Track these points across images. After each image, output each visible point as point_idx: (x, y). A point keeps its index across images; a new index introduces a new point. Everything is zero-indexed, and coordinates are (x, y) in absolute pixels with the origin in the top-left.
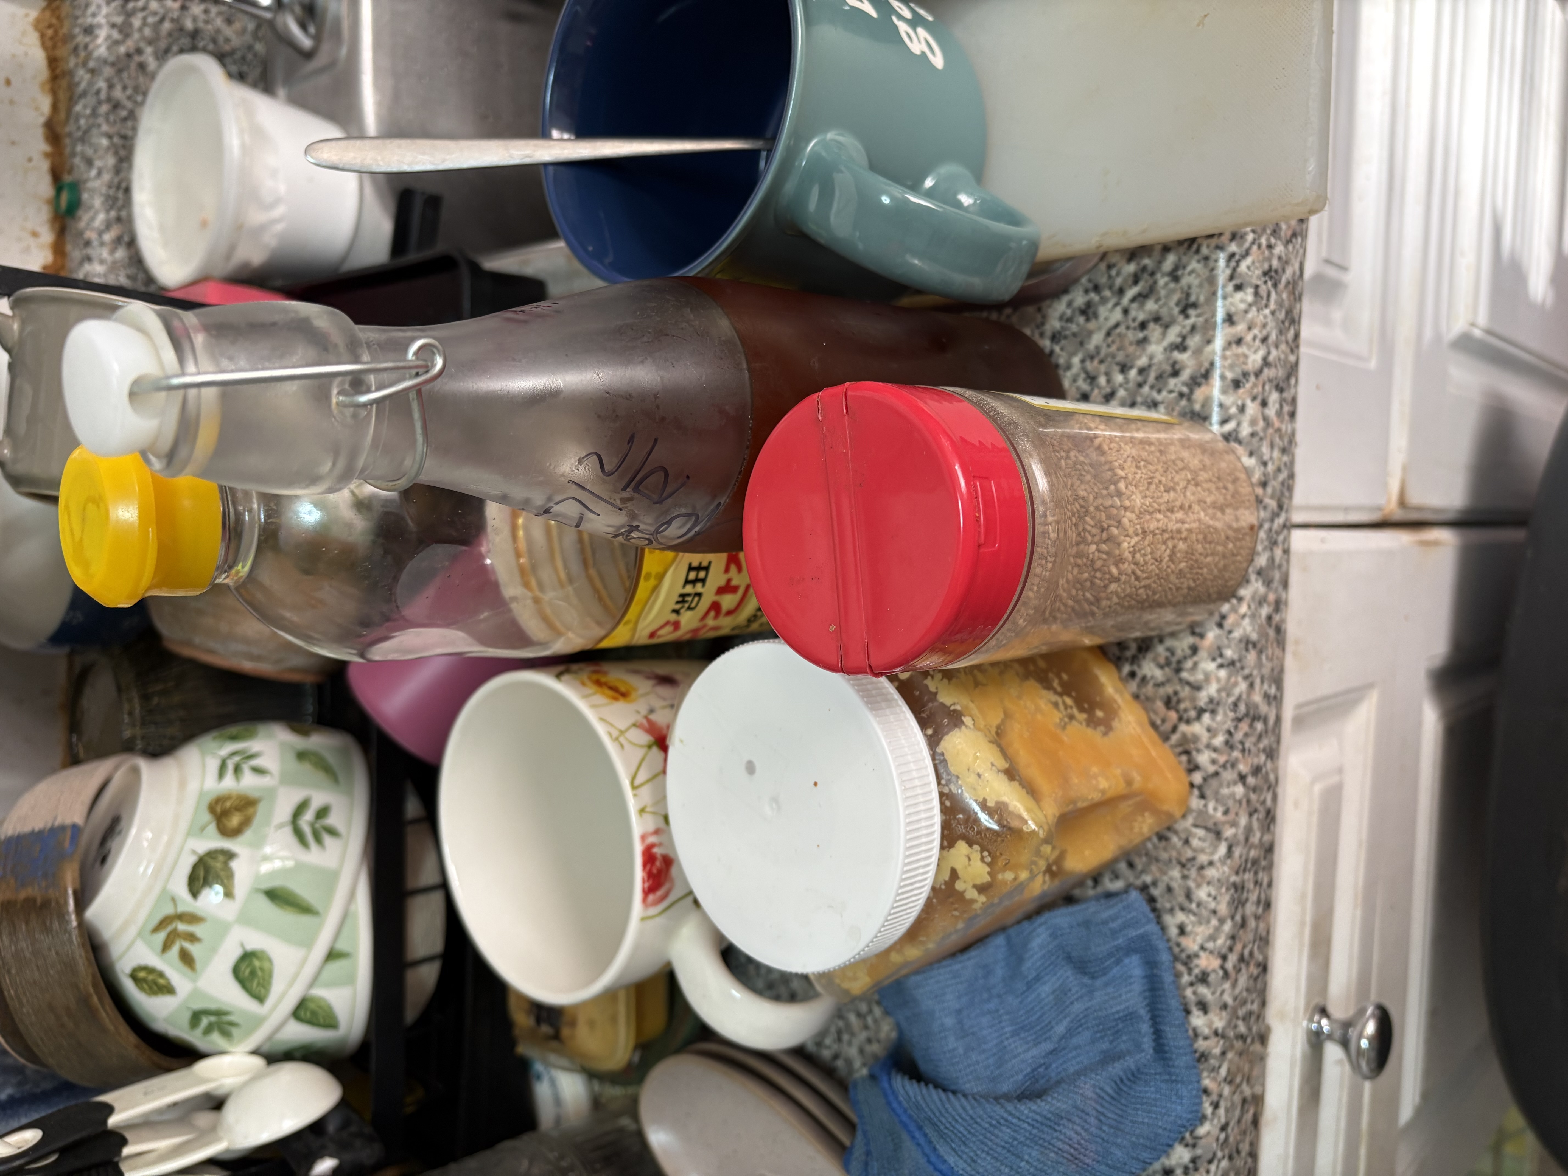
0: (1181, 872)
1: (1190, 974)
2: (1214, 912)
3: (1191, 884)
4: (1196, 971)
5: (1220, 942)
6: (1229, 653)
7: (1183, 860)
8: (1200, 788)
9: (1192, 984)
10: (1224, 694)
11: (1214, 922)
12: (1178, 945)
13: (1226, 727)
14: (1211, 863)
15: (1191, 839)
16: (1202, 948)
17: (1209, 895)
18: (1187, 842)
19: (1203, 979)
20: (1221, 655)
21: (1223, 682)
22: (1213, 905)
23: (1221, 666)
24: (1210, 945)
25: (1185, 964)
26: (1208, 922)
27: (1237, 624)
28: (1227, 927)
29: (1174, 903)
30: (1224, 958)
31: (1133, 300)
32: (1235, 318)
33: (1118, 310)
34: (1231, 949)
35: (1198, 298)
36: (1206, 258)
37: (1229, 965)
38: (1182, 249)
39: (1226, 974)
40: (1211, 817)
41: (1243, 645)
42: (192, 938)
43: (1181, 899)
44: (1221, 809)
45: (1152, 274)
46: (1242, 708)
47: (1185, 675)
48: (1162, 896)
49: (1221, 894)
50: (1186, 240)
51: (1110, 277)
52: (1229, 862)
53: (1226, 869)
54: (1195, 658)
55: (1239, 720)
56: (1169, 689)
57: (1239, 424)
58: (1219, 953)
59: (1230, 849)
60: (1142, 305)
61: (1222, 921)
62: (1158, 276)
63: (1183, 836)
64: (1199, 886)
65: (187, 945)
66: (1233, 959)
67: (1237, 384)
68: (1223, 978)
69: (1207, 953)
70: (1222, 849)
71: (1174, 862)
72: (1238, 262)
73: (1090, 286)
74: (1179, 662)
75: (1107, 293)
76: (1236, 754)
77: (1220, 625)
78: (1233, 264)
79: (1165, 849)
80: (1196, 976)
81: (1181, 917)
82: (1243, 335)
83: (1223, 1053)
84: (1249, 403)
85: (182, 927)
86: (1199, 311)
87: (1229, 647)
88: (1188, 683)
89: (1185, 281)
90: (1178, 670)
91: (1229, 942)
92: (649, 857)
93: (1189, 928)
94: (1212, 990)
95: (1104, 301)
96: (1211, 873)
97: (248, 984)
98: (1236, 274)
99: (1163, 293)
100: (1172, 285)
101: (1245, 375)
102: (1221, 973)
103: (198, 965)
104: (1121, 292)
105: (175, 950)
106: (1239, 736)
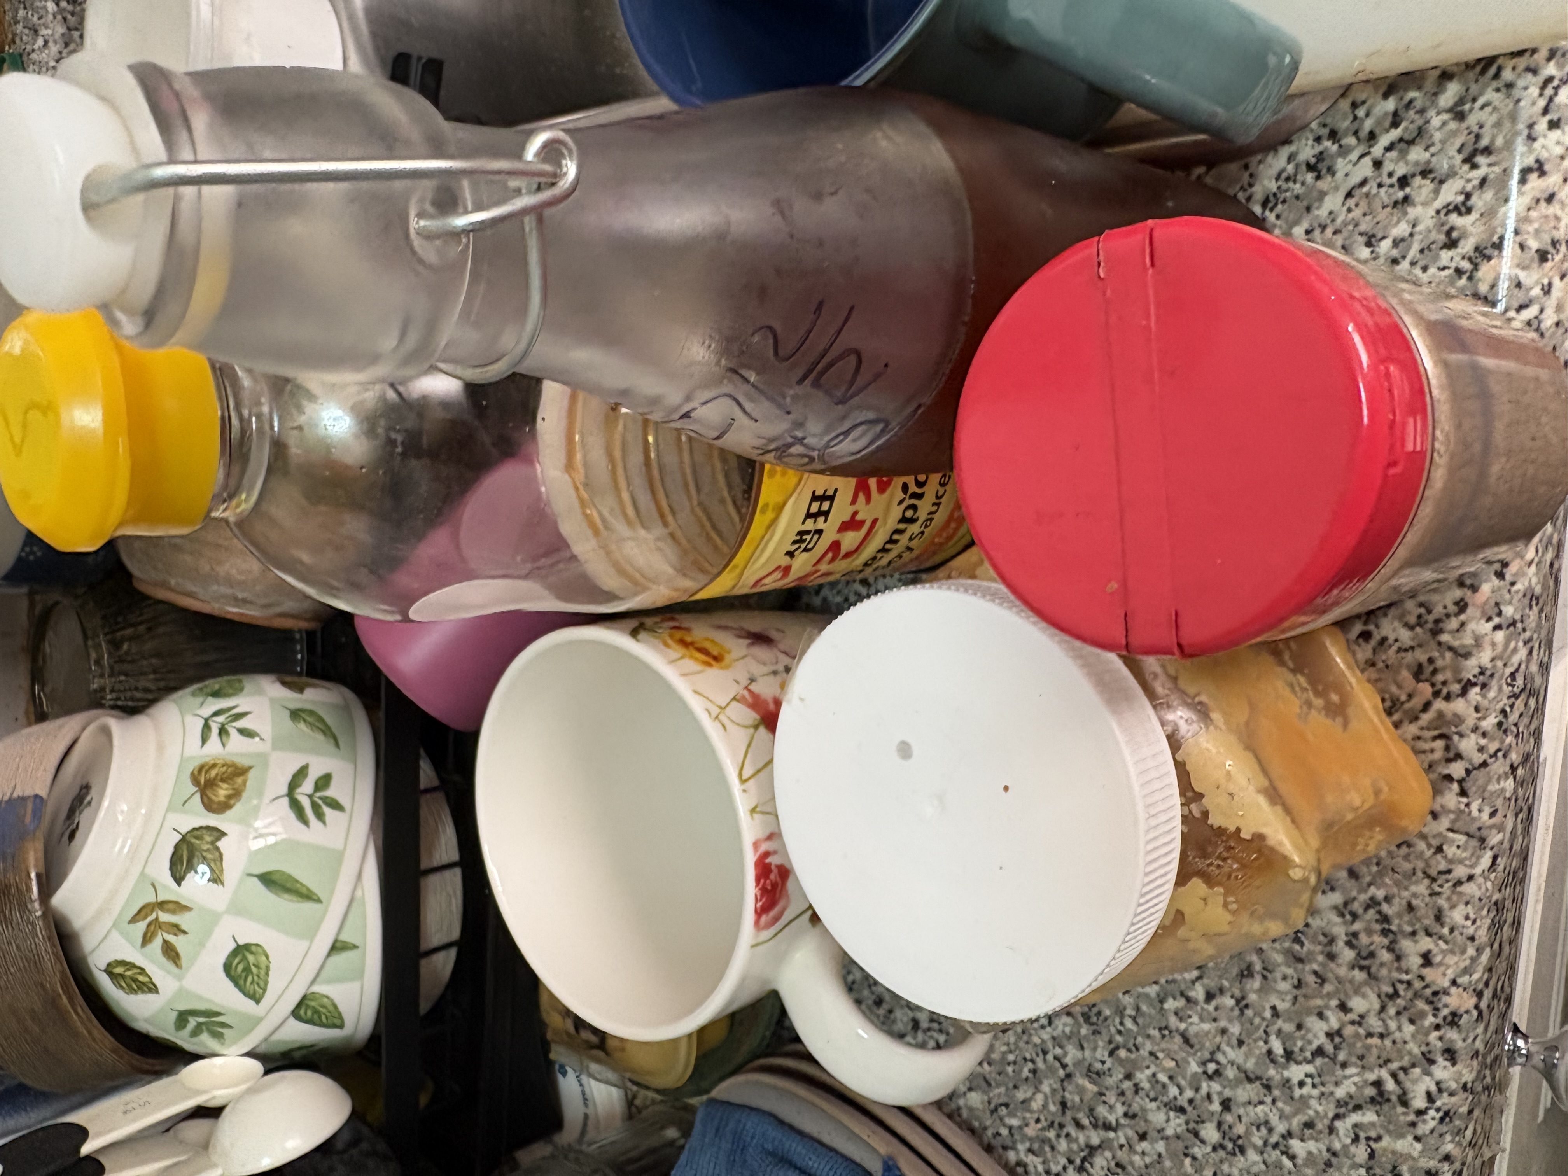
0: (1429, 887)
1: (1435, 1016)
2: (1472, 939)
3: (1442, 902)
4: (1445, 1012)
5: (1476, 976)
6: (1509, 611)
7: (1433, 872)
8: (1460, 782)
9: (1438, 1027)
10: (1500, 664)
11: (1471, 951)
12: (1422, 978)
13: (1500, 706)
14: (1471, 878)
15: (1445, 847)
16: (1454, 983)
17: (1467, 918)
18: (1439, 849)
19: (1453, 1020)
20: (1500, 614)
21: (1500, 648)
22: (1471, 931)
23: (1498, 627)
24: (1464, 980)
25: (1430, 1002)
26: (1463, 952)
27: (1520, 574)
28: (1485, 958)
29: (1417, 926)
30: (1480, 995)
31: (1388, 149)
32: (1547, 167)
33: (1367, 161)
34: (1487, 984)
35: (1493, 141)
36: (1510, 86)
37: (1483, 1005)
38: (1471, 75)
39: (1480, 1014)
40: (1474, 819)
41: (1526, 601)
42: (177, 929)
43: (1429, 921)
44: (1487, 810)
45: (1422, 111)
46: (1520, 682)
47: (1445, 638)
48: (1399, 915)
49: (1482, 918)
50: (1479, 60)
51: (1355, 118)
52: (1493, 876)
53: (1489, 884)
54: (1463, 617)
55: (1516, 696)
56: (1421, 656)
57: (1542, 311)
58: (1474, 990)
59: (1495, 858)
60: (1403, 154)
61: (1480, 951)
62: (1432, 113)
63: (1435, 842)
64: (1453, 907)
65: (170, 938)
66: (1488, 994)
67: (1543, 256)
68: (1477, 1020)
69: (1461, 990)
70: (1486, 860)
71: (1420, 874)
72: (1557, 89)
73: (1325, 132)
74: (1437, 621)
75: (1351, 140)
76: (1509, 739)
77: (1500, 575)
78: (1549, 91)
79: (1406, 857)
80: (1445, 1018)
81: (1426, 943)
82: (1556, 189)
83: (1470, 1112)
84: (1556, 281)
85: (164, 917)
86: (1492, 159)
87: (1510, 603)
88: (1451, 649)
89: (1472, 120)
90: (1436, 632)
91: (1486, 977)
92: (763, 869)
93: (1437, 959)
94: (1463, 1035)
95: (1344, 151)
96: (1469, 889)
97: (242, 982)
98: (1552, 106)
99: (1438, 136)
100: (1453, 125)
101: (1554, 243)
102: (1475, 1013)
103: (184, 961)
104: (1372, 137)
105: (158, 942)
106: (1513, 717)
